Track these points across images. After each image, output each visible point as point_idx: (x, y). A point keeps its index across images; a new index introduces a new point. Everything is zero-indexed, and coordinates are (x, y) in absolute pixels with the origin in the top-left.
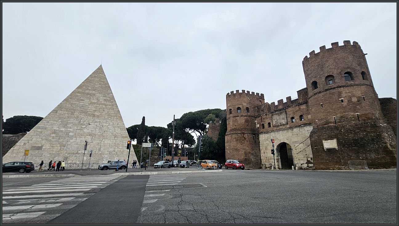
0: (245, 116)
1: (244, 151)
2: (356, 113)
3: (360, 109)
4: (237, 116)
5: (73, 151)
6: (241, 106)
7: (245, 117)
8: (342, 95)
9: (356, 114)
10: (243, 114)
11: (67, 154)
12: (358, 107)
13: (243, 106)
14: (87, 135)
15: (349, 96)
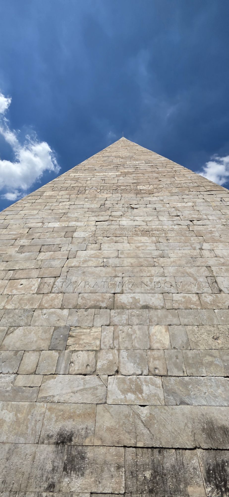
5: (94, 296)
11: (65, 312)
14: (137, 235)
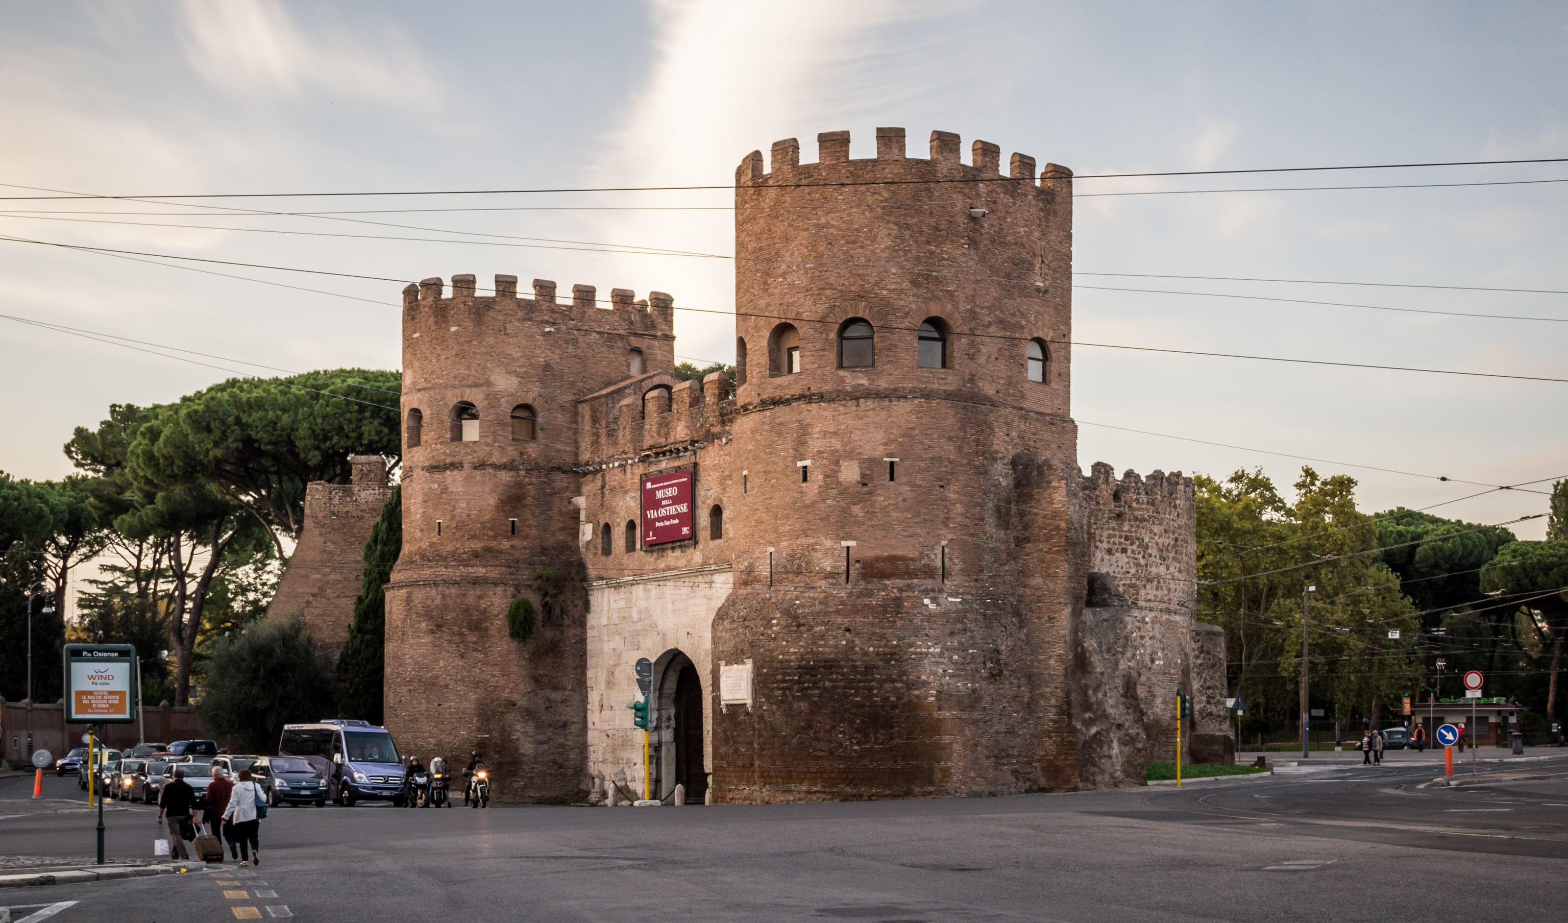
0: (504, 467)
1: (473, 696)
2: (843, 539)
3: (863, 523)
4: (453, 466)
6: (476, 397)
7: (505, 477)
8: (810, 442)
9: (845, 544)
10: (490, 454)
12: (856, 509)
13: (493, 399)
15: (834, 452)
